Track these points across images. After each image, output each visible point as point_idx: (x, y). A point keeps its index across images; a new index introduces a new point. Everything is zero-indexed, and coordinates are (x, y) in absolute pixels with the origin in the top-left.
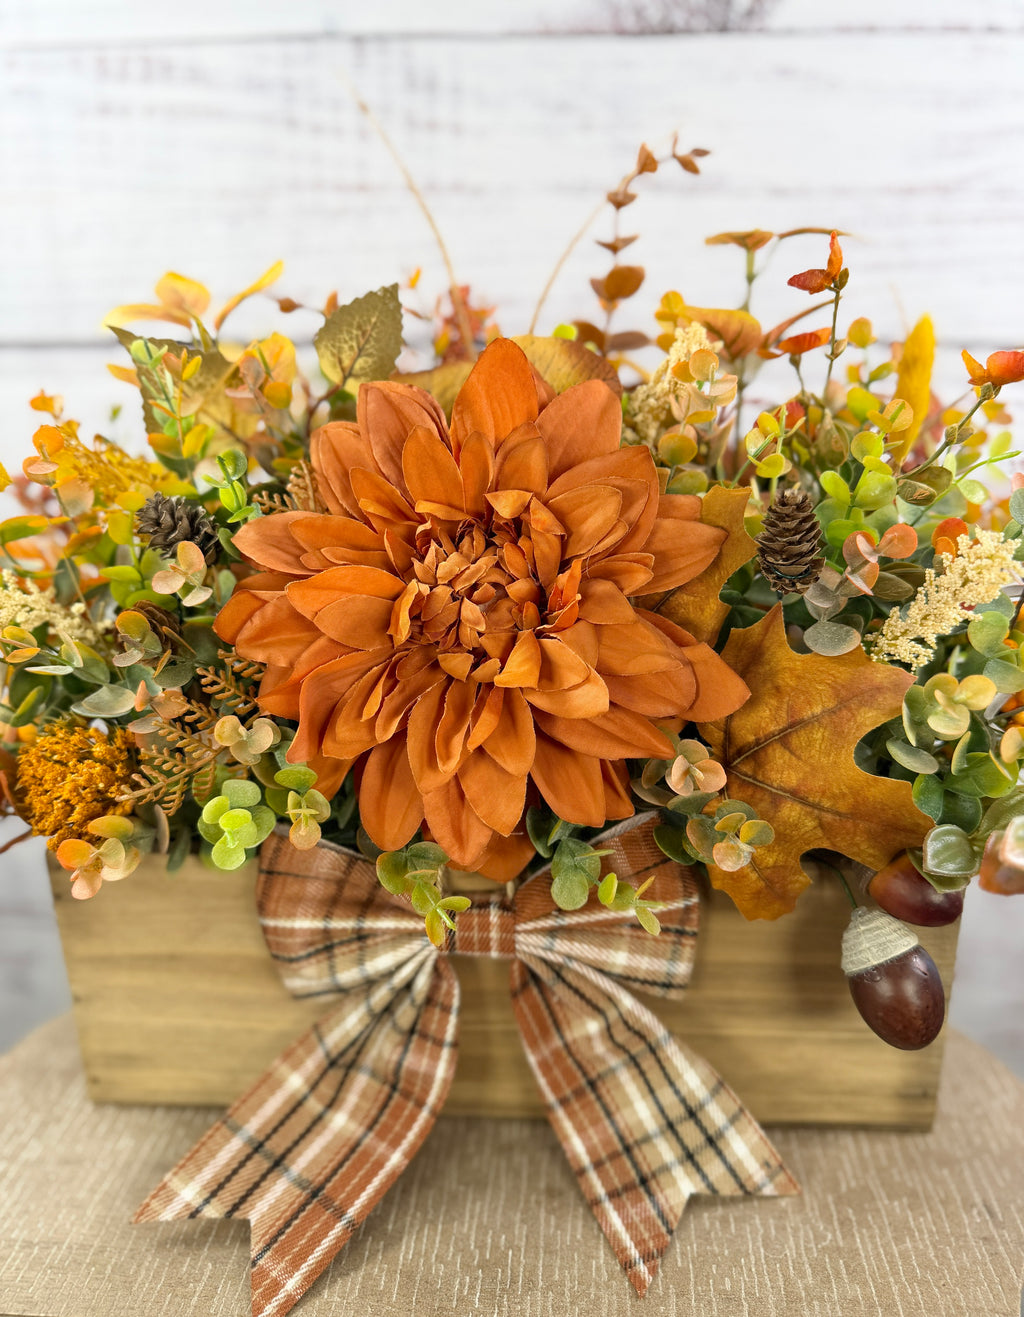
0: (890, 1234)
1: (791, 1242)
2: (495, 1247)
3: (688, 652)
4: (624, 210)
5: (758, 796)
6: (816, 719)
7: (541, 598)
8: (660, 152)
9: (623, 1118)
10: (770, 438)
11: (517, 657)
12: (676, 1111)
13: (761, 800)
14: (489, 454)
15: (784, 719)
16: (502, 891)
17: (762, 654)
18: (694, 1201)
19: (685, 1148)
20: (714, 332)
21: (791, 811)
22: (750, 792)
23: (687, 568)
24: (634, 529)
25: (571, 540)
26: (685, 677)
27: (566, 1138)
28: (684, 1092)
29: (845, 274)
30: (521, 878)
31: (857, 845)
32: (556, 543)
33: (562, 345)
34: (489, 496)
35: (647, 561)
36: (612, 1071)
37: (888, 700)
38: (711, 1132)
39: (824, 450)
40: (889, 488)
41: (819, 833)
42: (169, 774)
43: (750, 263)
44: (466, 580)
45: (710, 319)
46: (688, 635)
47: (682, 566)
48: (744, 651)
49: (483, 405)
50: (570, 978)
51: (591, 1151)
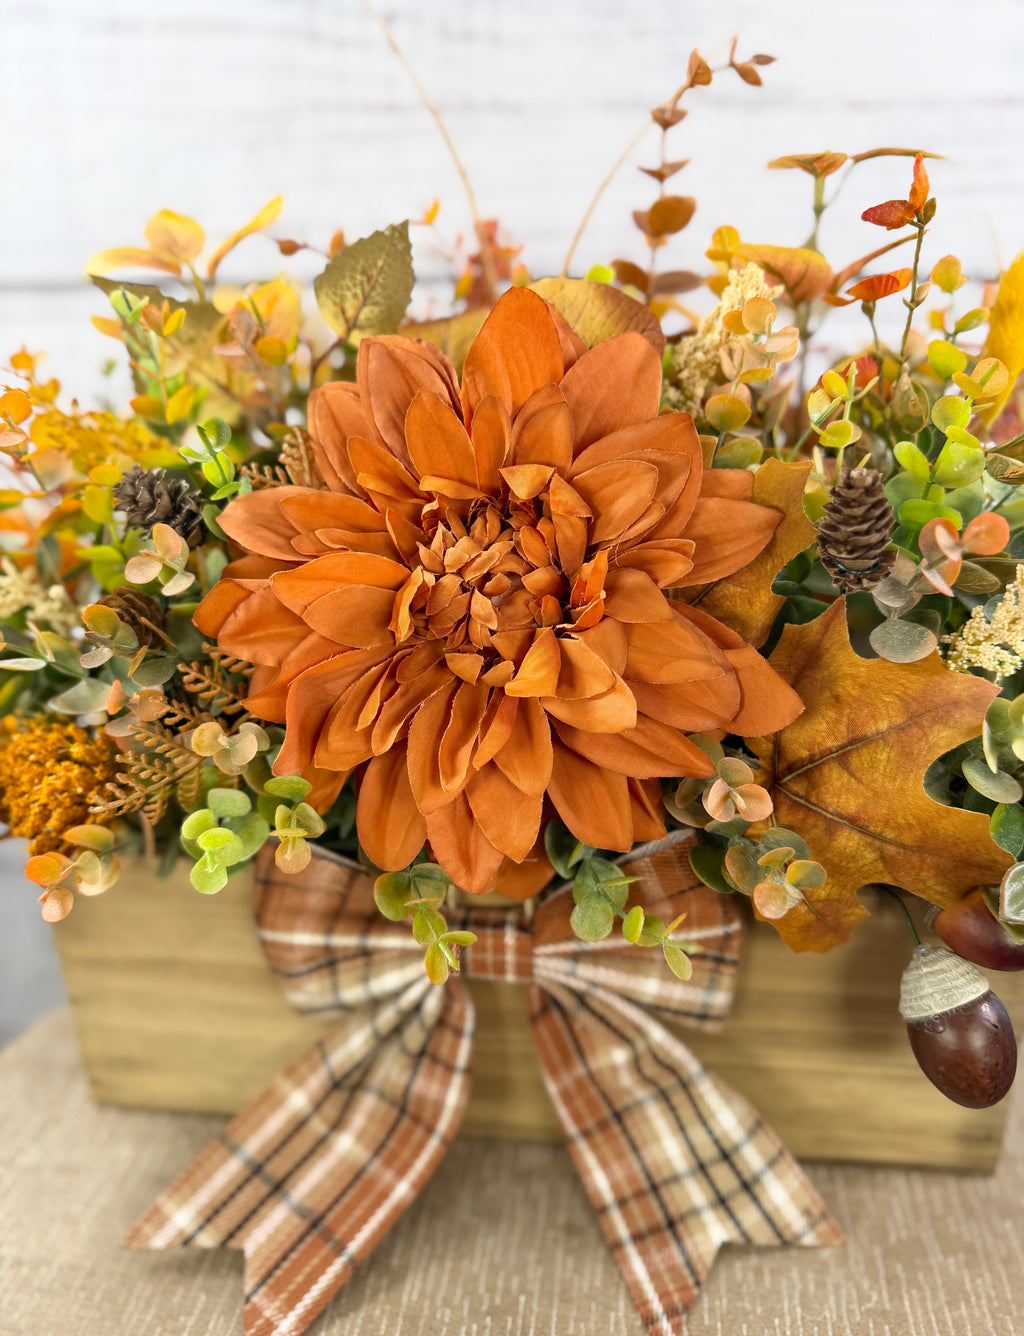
0: (943, 1298)
1: (832, 1299)
2: (507, 1291)
3: (732, 657)
4: (672, 130)
5: (811, 821)
6: (881, 736)
7: (563, 590)
8: (716, 60)
9: (651, 1155)
10: (836, 402)
11: (531, 661)
12: (708, 1152)
13: (814, 826)
14: (505, 421)
15: (843, 734)
16: (520, 908)
17: (819, 657)
18: (726, 1249)
19: (717, 1192)
20: (774, 273)
21: (848, 841)
22: (801, 815)
23: (736, 554)
24: (672, 511)
25: (599, 523)
26: (728, 684)
27: (588, 1172)
28: (718, 1132)
29: (932, 205)
30: (543, 895)
31: (924, 882)
32: (581, 528)
33: (596, 290)
34: (504, 472)
35: (686, 548)
36: (639, 1105)
37: (967, 717)
38: (747, 1176)
39: (899, 414)
40: (975, 462)
41: (880, 866)
42: (147, 782)
43: (819, 191)
44: (478, 569)
45: (769, 259)
46: (733, 634)
47: (727, 553)
48: (799, 652)
49: (498, 364)
50: (594, 1004)
51: (615, 1187)
